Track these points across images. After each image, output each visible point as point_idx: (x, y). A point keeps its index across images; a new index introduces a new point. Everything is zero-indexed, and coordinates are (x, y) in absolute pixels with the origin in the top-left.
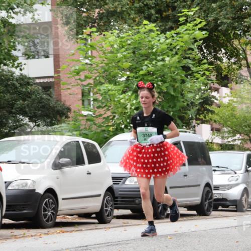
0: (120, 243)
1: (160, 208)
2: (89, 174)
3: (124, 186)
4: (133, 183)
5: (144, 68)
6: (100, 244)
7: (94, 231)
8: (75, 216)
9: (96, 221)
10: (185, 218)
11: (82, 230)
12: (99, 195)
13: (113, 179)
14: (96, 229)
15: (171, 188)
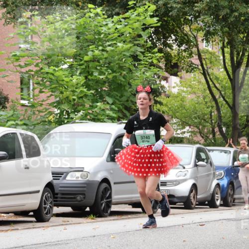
0: (60, 242)
1: (103, 205)
2: (27, 168)
3: (65, 181)
4: (75, 179)
5: (90, 53)
6: (37, 244)
7: (31, 230)
8: (10, 214)
9: (34, 219)
10: (129, 216)
11: (18, 229)
12: (38, 192)
13: (52, 174)
14: (34, 228)
15: (115, 183)
